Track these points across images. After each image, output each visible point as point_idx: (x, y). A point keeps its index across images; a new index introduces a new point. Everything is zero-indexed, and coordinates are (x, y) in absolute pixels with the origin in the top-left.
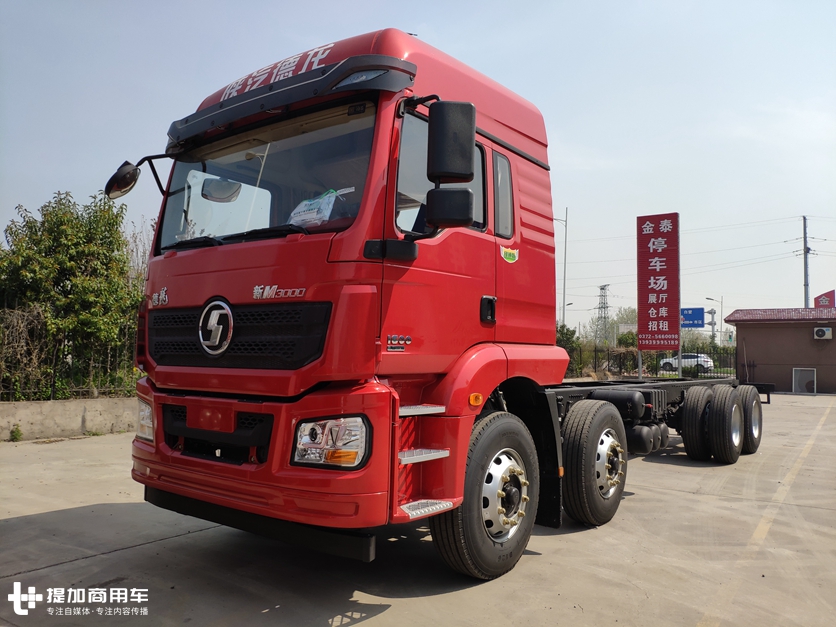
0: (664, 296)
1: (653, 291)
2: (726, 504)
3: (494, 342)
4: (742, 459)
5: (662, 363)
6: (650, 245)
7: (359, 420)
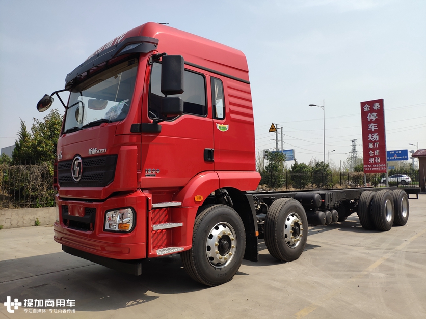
0: (377, 144)
1: (371, 141)
2: (367, 251)
3: (214, 171)
4: (393, 229)
5: (382, 180)
6: (368, 117)
7: (130, 209)
